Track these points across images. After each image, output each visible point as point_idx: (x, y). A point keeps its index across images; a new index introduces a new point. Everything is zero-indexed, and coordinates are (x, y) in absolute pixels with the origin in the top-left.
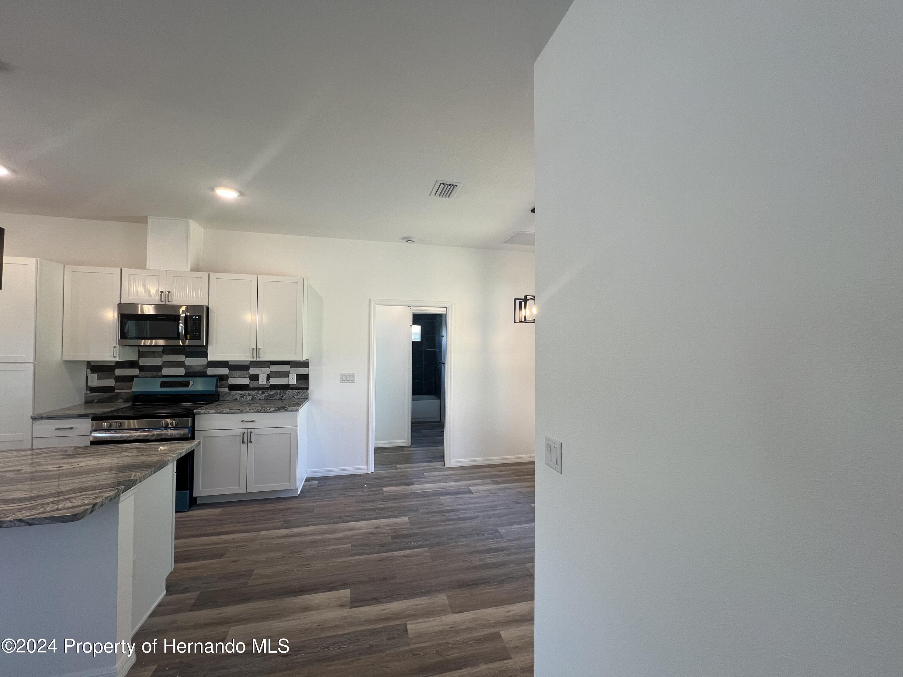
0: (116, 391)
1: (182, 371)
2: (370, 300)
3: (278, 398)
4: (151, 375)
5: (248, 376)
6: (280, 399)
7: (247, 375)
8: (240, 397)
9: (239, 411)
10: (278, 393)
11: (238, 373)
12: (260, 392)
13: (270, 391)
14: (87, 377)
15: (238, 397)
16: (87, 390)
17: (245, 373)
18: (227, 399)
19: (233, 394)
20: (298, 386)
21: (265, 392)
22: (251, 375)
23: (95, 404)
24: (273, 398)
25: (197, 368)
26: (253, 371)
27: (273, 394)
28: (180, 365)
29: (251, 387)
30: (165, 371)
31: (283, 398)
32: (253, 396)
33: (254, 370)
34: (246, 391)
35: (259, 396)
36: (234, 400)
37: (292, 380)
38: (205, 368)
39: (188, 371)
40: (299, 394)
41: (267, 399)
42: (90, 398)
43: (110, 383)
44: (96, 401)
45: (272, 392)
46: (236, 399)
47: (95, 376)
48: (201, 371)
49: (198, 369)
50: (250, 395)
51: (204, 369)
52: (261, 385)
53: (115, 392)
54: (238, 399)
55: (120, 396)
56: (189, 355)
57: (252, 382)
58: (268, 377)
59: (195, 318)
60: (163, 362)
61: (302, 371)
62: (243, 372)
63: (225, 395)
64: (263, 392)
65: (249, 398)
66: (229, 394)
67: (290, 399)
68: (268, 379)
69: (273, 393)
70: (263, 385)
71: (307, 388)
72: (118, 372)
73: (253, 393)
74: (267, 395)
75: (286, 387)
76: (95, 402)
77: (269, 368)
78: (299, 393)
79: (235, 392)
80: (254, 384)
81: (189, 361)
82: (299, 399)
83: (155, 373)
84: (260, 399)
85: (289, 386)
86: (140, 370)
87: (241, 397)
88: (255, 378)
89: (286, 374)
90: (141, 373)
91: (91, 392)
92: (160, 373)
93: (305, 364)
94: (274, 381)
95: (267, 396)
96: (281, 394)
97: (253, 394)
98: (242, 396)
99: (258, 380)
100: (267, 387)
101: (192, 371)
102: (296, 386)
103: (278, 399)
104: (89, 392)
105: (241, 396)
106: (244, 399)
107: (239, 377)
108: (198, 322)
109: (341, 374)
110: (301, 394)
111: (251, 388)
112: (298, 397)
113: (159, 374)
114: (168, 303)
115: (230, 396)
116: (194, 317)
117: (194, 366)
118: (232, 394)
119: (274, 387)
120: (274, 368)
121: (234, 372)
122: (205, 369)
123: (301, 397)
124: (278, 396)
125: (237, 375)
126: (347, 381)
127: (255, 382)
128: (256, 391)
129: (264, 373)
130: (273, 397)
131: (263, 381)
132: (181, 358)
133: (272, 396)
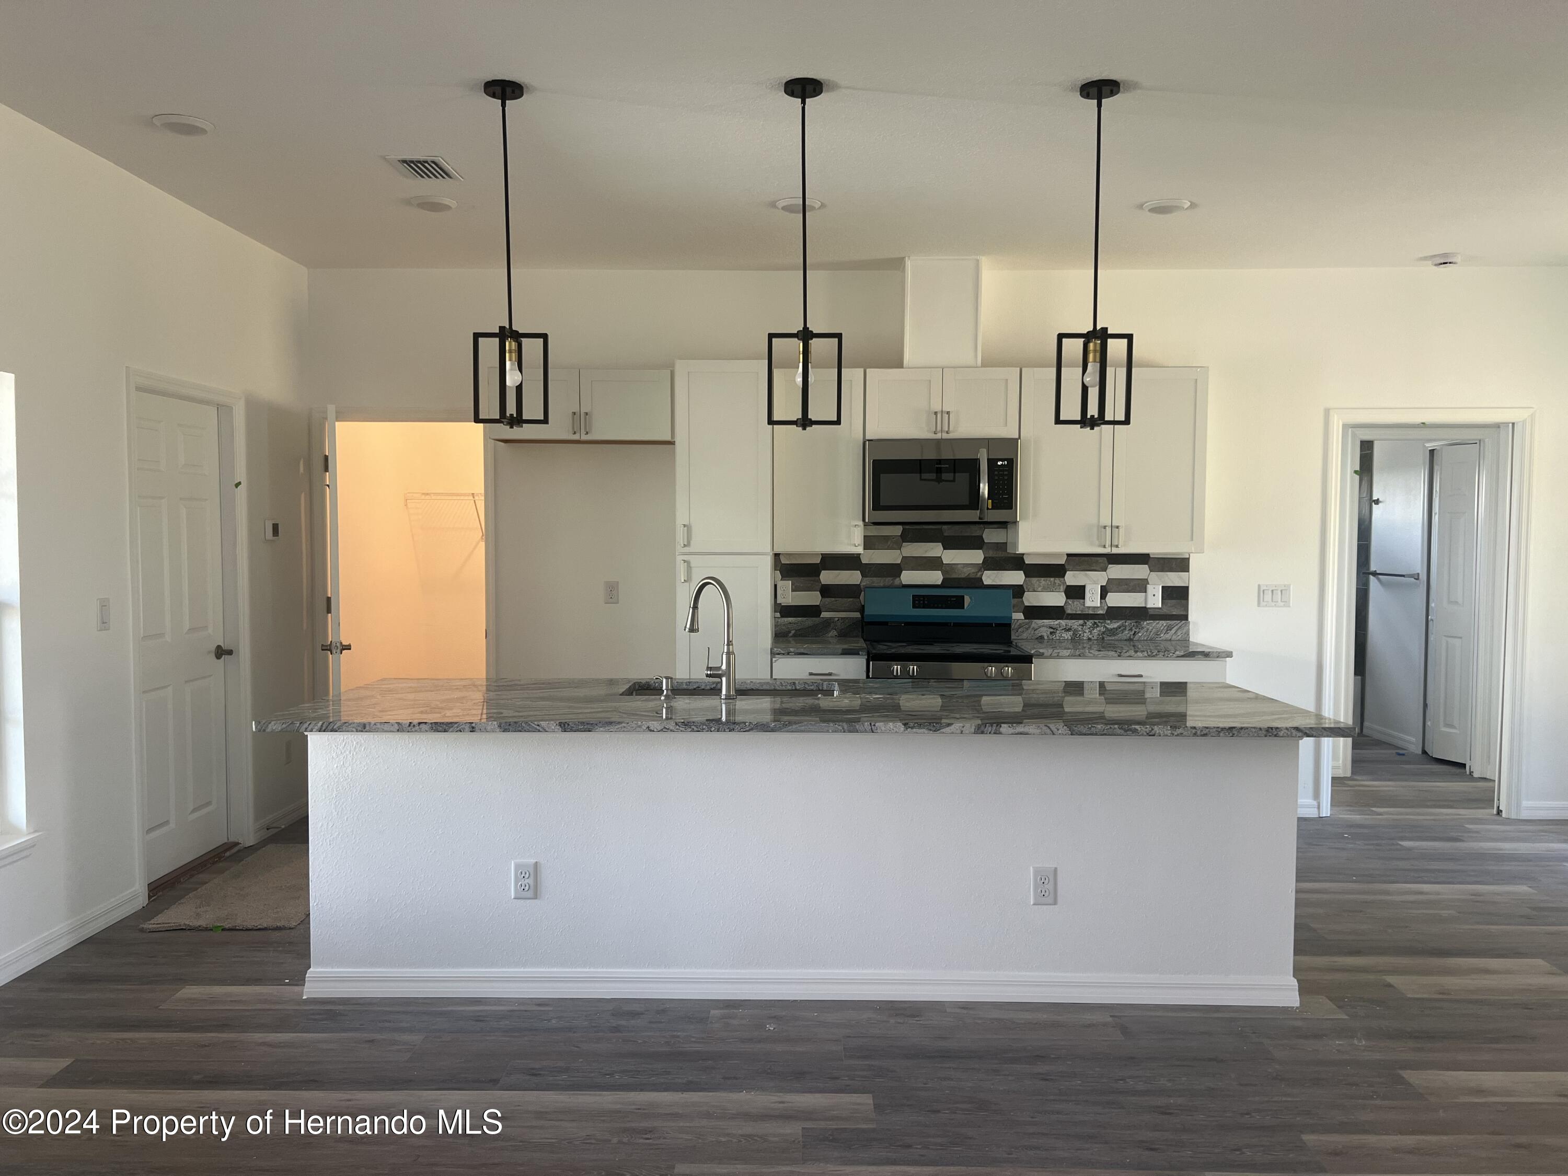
0: (825, 615)
1: (936, 577)
2: (1327, 412)
3: (1125, 638)
4: (882, 585)
5: (1062, 588)
6: (1130, 640)
7: (1060, 585)
8: (1049, 633)
9: (1116, 655)
10: (1125, 626)
11: (1043, 582)
12: (1090, 623)
13: (1109, 622)
14: (776, 586)
15: (1045, 632)
16: (775, 611)
17: (1057, 581)
18: (1025, 635)
19: (1036, 627)
20: (1166, 611)
21: (1099, 624)
22: (1068, 586)
23: (791, 639)
24: (1116, 637)
25: (965, 570)
26: (1072, 578)
27: (1117, 629)
28: (934, 563)
29: (1069, 611)
30: (909, 577)
31: (1137, 637)
32: (1076, 631)
33: (1074, 576)
34: (1061, 621)
35: (1087, 631)
36: (1037, 638)
37: (1154, 599)
38: (980, 570)
39: (948, 576)
40: (1171, 630)
41: (1103, 638)
42: (784, 628)
43: (812, 598)
44: (793, 632)
45: (1114, 625)
46: (1042, 637)
47: (789, 583)
48: (971, 576)
49: (965, 573)
50: (1069, 630)
51: (978, 572)
52: (1089, 607)
53: (821, 616)
54: (1046, 638)
55: (832, 625)
56: (950, 544)
57: (1070, 601)
58: (1104, 592)
59: (1002, 465)
60: (903, 557)
61: (1174, 579)
62: (1052, 579)
63: (1019, 628)
64: (1095, 623)
65: (1067, 635)
66: (1027, 626)
67: (1149, 640)
68: (1103, 596)
69: (1116, 625)
70: (1094, 608)
71: (1185, 617)
72: (828, 577)
73: (1075, 624)
74: (1103, 629)
75: (1141, 614)
76: (791, 634)
77: (1105, 571)
78: (1169, 628)
79: (1040, 622)
80: (1074, 607)
81: (952, 557)
82: (1170, 640)
83: (888, 581)
84: (1089, 639)
85: (1148, 613)
86: (864, 575)
87: (1051, 633)
88: (1076, 593)
89: (1140, 586)
90: (865, 579)
91: (782, 616)
92: (898, 579)
93: (1181, 564)
94: (1117, 600)
95: (1104, 633)
96: (1131, 630)
97: (1076, 627)
98: (1054, 630)
99: (1084, 598)
100: (1101, 612)
101: (954, 576)
102: (1162, 612)
103: (1126, 640)
104: (778, 615)
105: (1052, 630)
106: (1058, 638)
107: (1045, 589)
108: (1006, 473)
109: (1259, 586)
110: (1173, 631)
111: (1069, 614)
112: (1168, 636)
113: (897, 582)
114: (945, 436)
115: (1029, 631)
116: (1000, 463)
117: (959, 566)
118: (1033, 625)
119: (1115, 613)
120: (1117, 571)
121: (1034, 580)
122: (980, 573)
123: (1174, 637)
124: (1127, 634)
125: (1040, 586)
126: (1273, 604)
127: (1077, 603)
128: (1081, 622)
129: (1095, 583)
130: (1114, 635)
131: (1093, 600)
132: (934, 550)
133: (1113, 632)
